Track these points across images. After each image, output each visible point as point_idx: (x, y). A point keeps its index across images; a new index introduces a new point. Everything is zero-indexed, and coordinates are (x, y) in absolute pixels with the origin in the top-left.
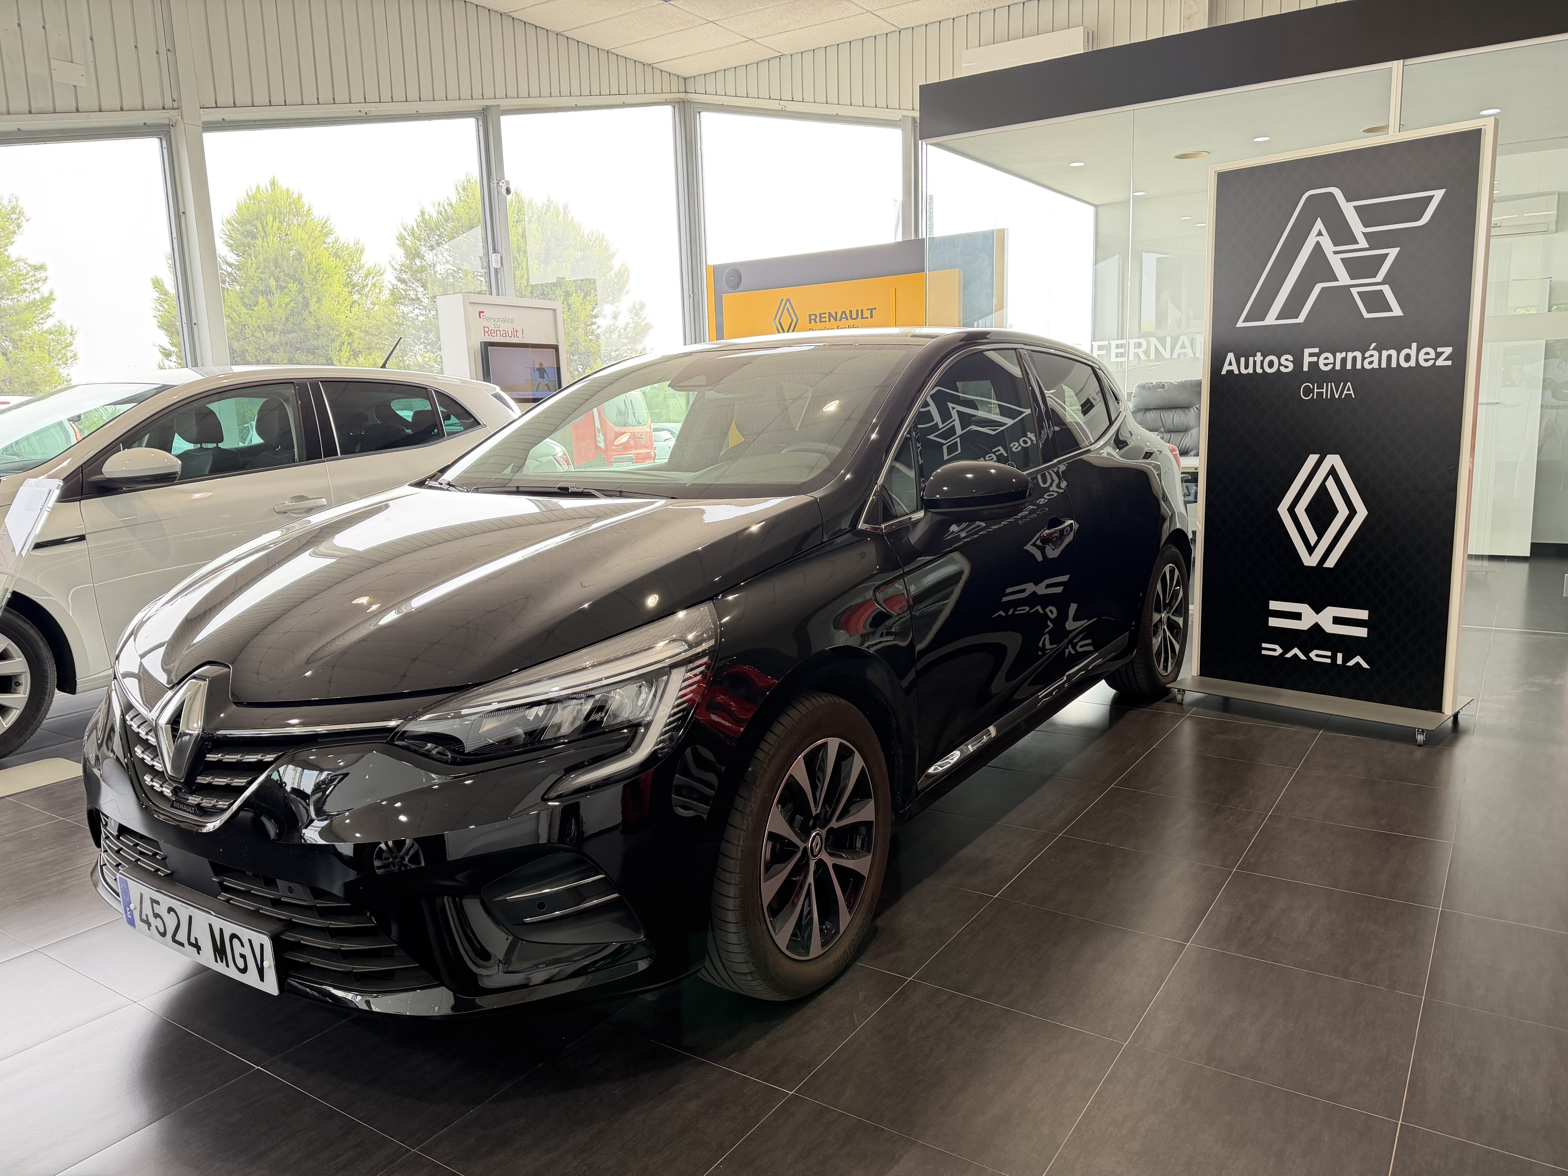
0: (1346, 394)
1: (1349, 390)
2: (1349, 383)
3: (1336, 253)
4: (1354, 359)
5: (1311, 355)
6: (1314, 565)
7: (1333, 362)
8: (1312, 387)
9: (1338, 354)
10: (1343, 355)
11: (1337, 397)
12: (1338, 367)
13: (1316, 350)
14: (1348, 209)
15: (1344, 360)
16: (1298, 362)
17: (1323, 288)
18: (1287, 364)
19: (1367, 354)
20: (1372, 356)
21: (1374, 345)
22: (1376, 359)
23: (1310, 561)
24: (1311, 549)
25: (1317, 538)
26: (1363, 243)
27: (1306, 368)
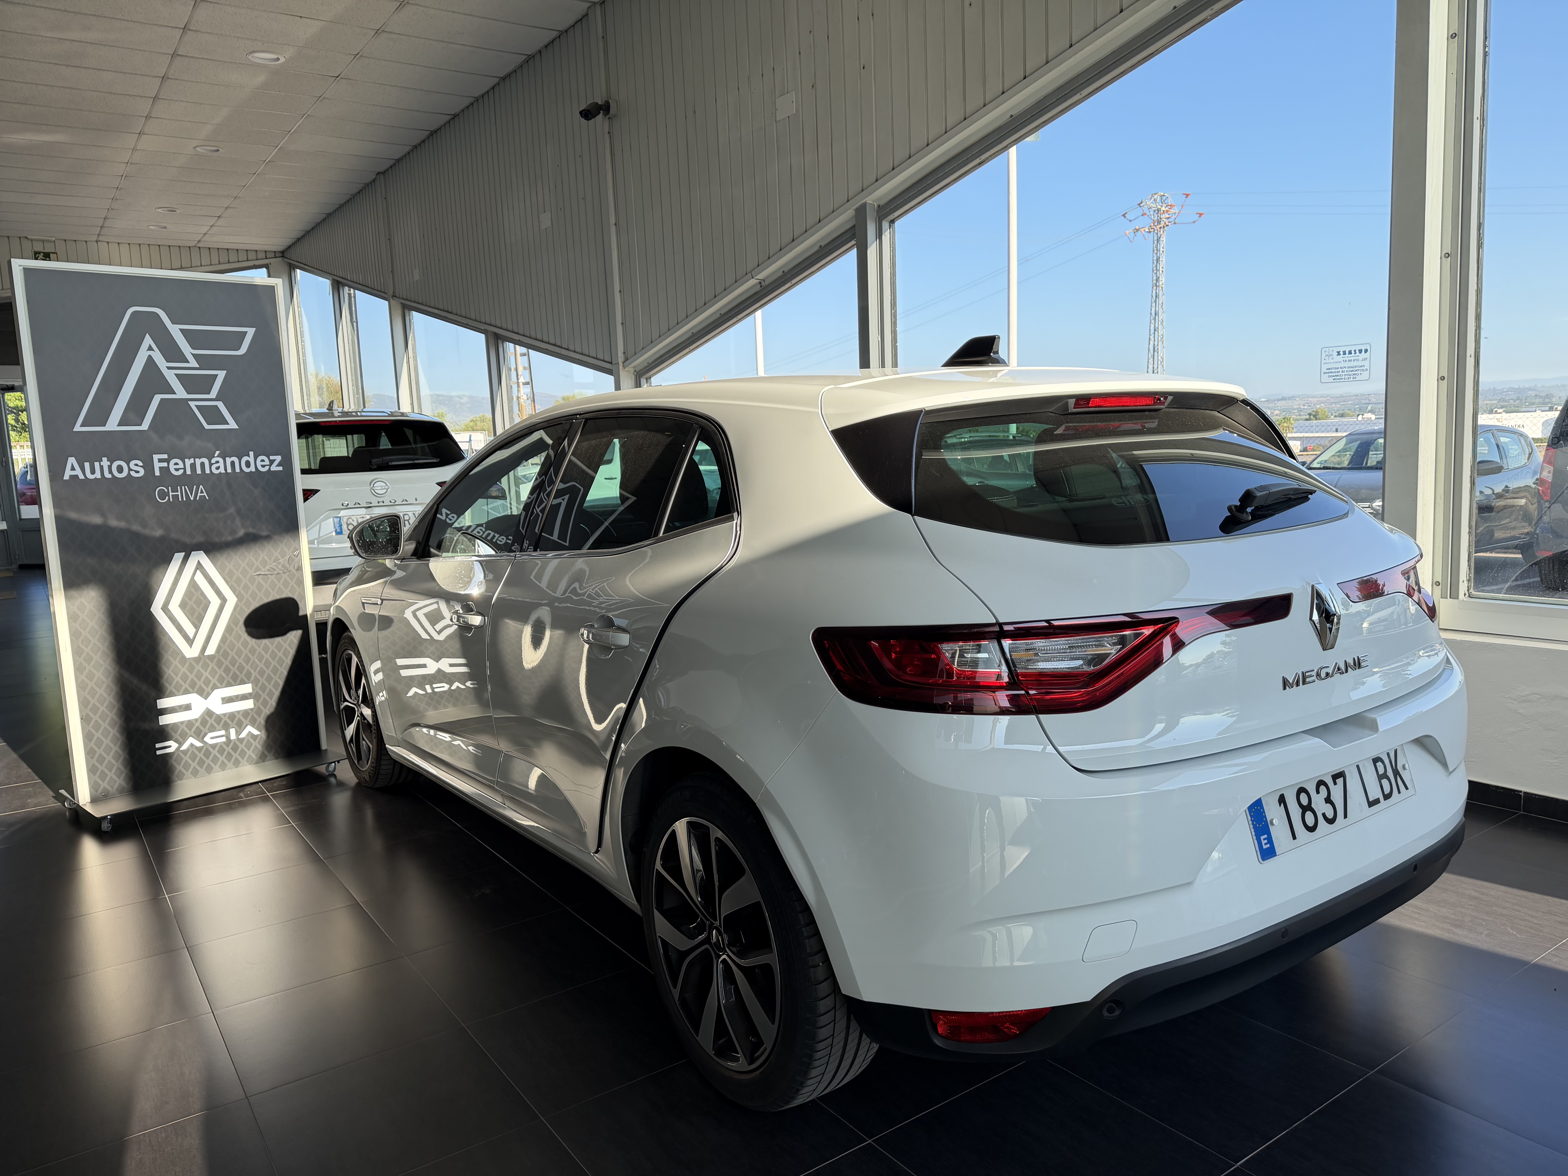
0: (200, 496)
1: (202, 492)
2: (201, 486)
3: (169, 368)
4: (203, 464)
5: (160, 461)
6: (197, 655)
7: (183, 467)
8: (166, 491)
9: (187, 460)
10: (192, 461)
11: (192, 499)
12: (189, 472)
13: (165, 456)
14: (175, 330)
15: (193, 466)
16: (148, 466)
17: (162, 400)
18: (137, 469)
19: (213, 461)
20: (218, 462)
21: (217, 453)
22: (221, 464)
23: (191, 652)
24: (190, 642)
25: (194, 630)
26: (193, 363)
27: (157, 473)
